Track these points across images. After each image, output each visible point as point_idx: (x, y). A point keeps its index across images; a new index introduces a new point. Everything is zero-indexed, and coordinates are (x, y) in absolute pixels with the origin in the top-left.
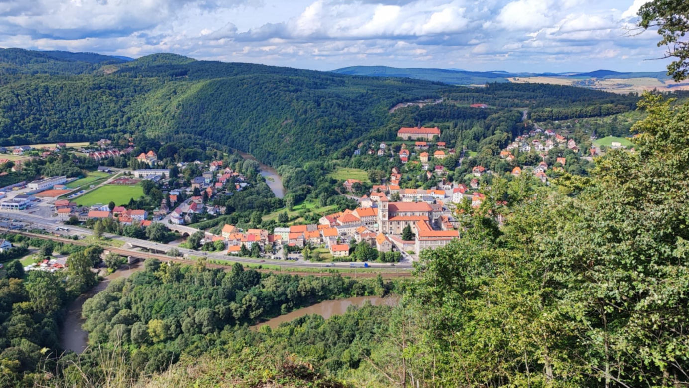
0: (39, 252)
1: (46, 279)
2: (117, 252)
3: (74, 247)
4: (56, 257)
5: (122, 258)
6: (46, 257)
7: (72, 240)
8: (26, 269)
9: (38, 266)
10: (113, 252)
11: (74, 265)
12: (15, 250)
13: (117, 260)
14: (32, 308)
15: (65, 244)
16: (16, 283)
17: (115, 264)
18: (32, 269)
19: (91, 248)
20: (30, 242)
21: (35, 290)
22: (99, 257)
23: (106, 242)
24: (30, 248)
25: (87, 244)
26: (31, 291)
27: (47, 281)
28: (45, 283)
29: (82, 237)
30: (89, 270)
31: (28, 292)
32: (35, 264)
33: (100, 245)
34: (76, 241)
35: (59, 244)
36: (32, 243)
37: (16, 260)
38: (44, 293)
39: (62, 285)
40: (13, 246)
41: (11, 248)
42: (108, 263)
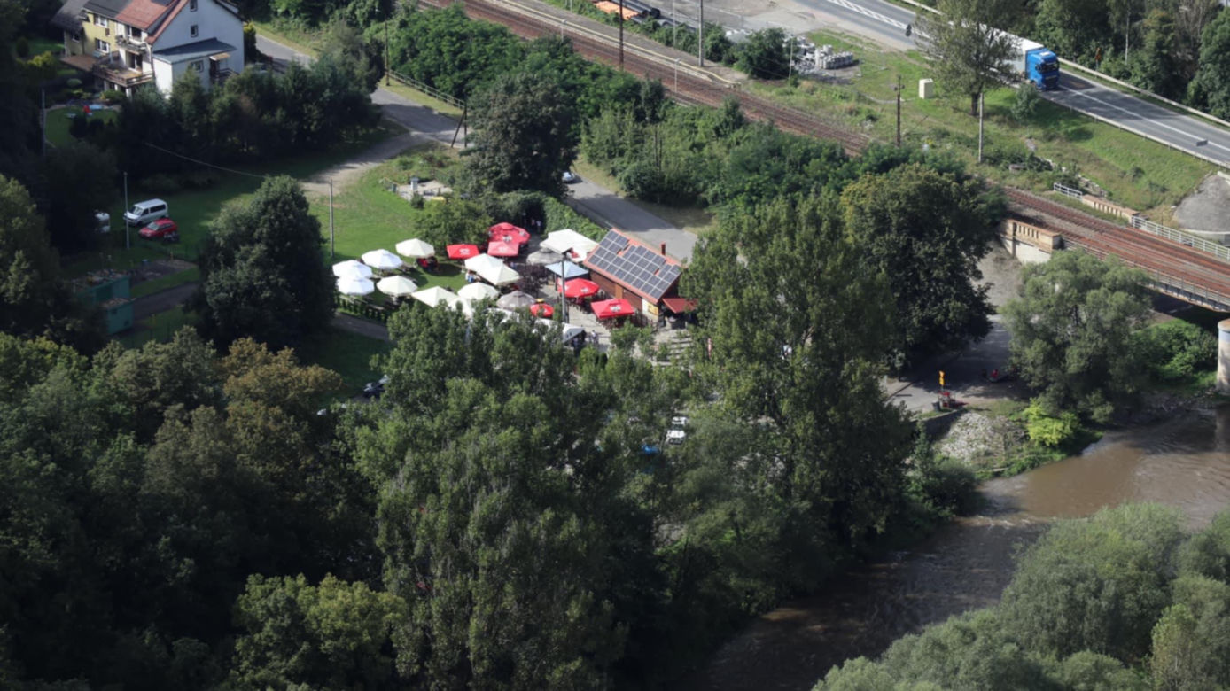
0: (458, 142)
1: (520, 399)
2: (1121, 263)
3: (747, 144)
4: (592, 216)
5: (1164, 323)
6: (512, 200)
7: (732, 76)
8: (350, 279)
9: (442, 268)
10: (1090, 249)
11: (751, 315)
12: (266, 94)
13: (1113, 334)
14: (388, 649)
15: (683, 102)
16: (273, 396)
17: (1095, 375)
18: (394, 286)
19: (905, 181)
20: (388, 33)
21: (427, 486)
22: (958, 277)
23: (1028, 140)
24: (390, 93)
25: (867, 137)
26: (391, 491)
27: (525, 421)
28: (508, 435)
29: (819, 59)
30: (871, 391)
31: (361, 493)
32: (415, 248)
33: (971, 162)
34: (767, 93)
35: (630, 92)
36: (411, 51)
37: (277, 184)
38: (492, 530)
39: (636, 486)
40: (251, 53)
41: (233, 60)
42: (1034, 352)
